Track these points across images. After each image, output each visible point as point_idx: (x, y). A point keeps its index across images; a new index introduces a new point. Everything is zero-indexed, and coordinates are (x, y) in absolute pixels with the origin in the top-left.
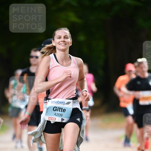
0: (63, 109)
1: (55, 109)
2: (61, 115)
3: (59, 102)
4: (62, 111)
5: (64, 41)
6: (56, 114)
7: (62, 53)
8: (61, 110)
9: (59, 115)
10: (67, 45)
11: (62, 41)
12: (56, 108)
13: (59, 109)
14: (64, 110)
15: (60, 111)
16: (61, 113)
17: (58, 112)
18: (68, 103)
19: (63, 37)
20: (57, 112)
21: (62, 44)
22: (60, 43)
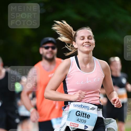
0: (87, 114)
1: (78, 114)
2: (85, 122)
3: (82, 107)
4: (85, 117)
5: (88, 42)
6: (79, 120)
7: (85, 55)
8: (84, 115)
9: (82, 122)
10: (91, 46)
11: (86, 42)
12: (80, 112)
13: (82, 115)
14: (88, 116)
15: (83, 117)
16: (84, 119)
17: (82, 118)
18: (93, 109)
19: (86, 38)
20: (80, 117)
21: (87, 45)
22: (83, 45)
